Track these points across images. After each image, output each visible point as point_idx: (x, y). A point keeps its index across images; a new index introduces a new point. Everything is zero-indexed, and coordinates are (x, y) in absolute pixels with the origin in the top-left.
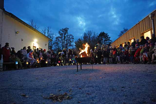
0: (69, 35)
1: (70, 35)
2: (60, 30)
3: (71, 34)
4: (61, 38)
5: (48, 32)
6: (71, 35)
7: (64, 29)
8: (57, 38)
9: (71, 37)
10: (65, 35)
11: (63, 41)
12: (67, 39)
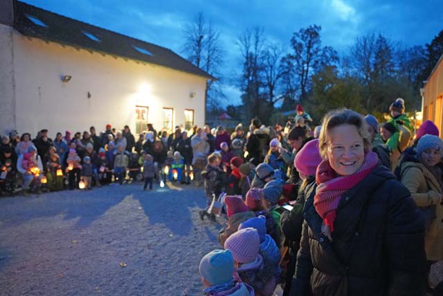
0: (321, 48)
1: (326, 47)
2: (294, 34)
3: (328, 46)
4: (297, 58)
5: (257, 42)
6: (329, 48)
7: (308, 30)
8: (283, 60)
9: (328, 54)
10: (309, 47)
11: (303, 68)
12: (317, 62)
